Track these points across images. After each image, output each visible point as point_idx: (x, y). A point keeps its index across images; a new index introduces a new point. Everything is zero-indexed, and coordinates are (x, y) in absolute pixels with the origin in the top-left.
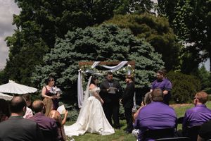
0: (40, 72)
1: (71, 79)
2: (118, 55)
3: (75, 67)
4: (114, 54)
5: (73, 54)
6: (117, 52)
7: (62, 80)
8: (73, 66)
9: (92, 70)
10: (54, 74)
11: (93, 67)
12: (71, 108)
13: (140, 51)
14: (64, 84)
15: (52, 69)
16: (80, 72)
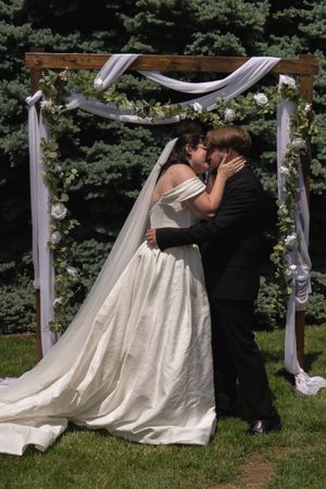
2: (220, 40)
4: (200, 36)
5: (18, 31)
6: (213, 25)
9: (100, 95)
11: (100, 82)
13: (312, 29)
16: (37, 104)
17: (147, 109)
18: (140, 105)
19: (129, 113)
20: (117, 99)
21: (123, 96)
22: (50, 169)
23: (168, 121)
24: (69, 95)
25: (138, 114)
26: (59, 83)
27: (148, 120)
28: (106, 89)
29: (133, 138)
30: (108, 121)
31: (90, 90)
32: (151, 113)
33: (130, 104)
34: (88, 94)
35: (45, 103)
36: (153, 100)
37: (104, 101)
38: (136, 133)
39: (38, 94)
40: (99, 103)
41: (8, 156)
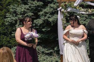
0: (15, 12)
1: (50, 20)
3: (55, 6)
7: (39, 21)
8: (52, 5)
9: (75, 8)
10: (31, 14)
11: (75, 4)
12: (51, 52)
14: (42, 25)
15: (28, 9)
16: (60, 10)
17: (87, 11)
18: (85, 10)
19: (82, 11)
20: (80, 8)
21: (81, 8)
22: (64, 25)
23: (92, 13)
24: (68, 8)
25: (85, 12)
26: (65, 5)
27: (87, 13)
28: (77, 6)
29: (83, 17)
30: (76, 13)
31: (73, 6)
32: (88, 11)
33: (83, 9)
34: (73, 7)
35: (62, 10)
36: (88, 8)
37: (77, 9)
38: (84, 16)
39: (61, 8)
40: (75, 9)
41: (51, 22)
